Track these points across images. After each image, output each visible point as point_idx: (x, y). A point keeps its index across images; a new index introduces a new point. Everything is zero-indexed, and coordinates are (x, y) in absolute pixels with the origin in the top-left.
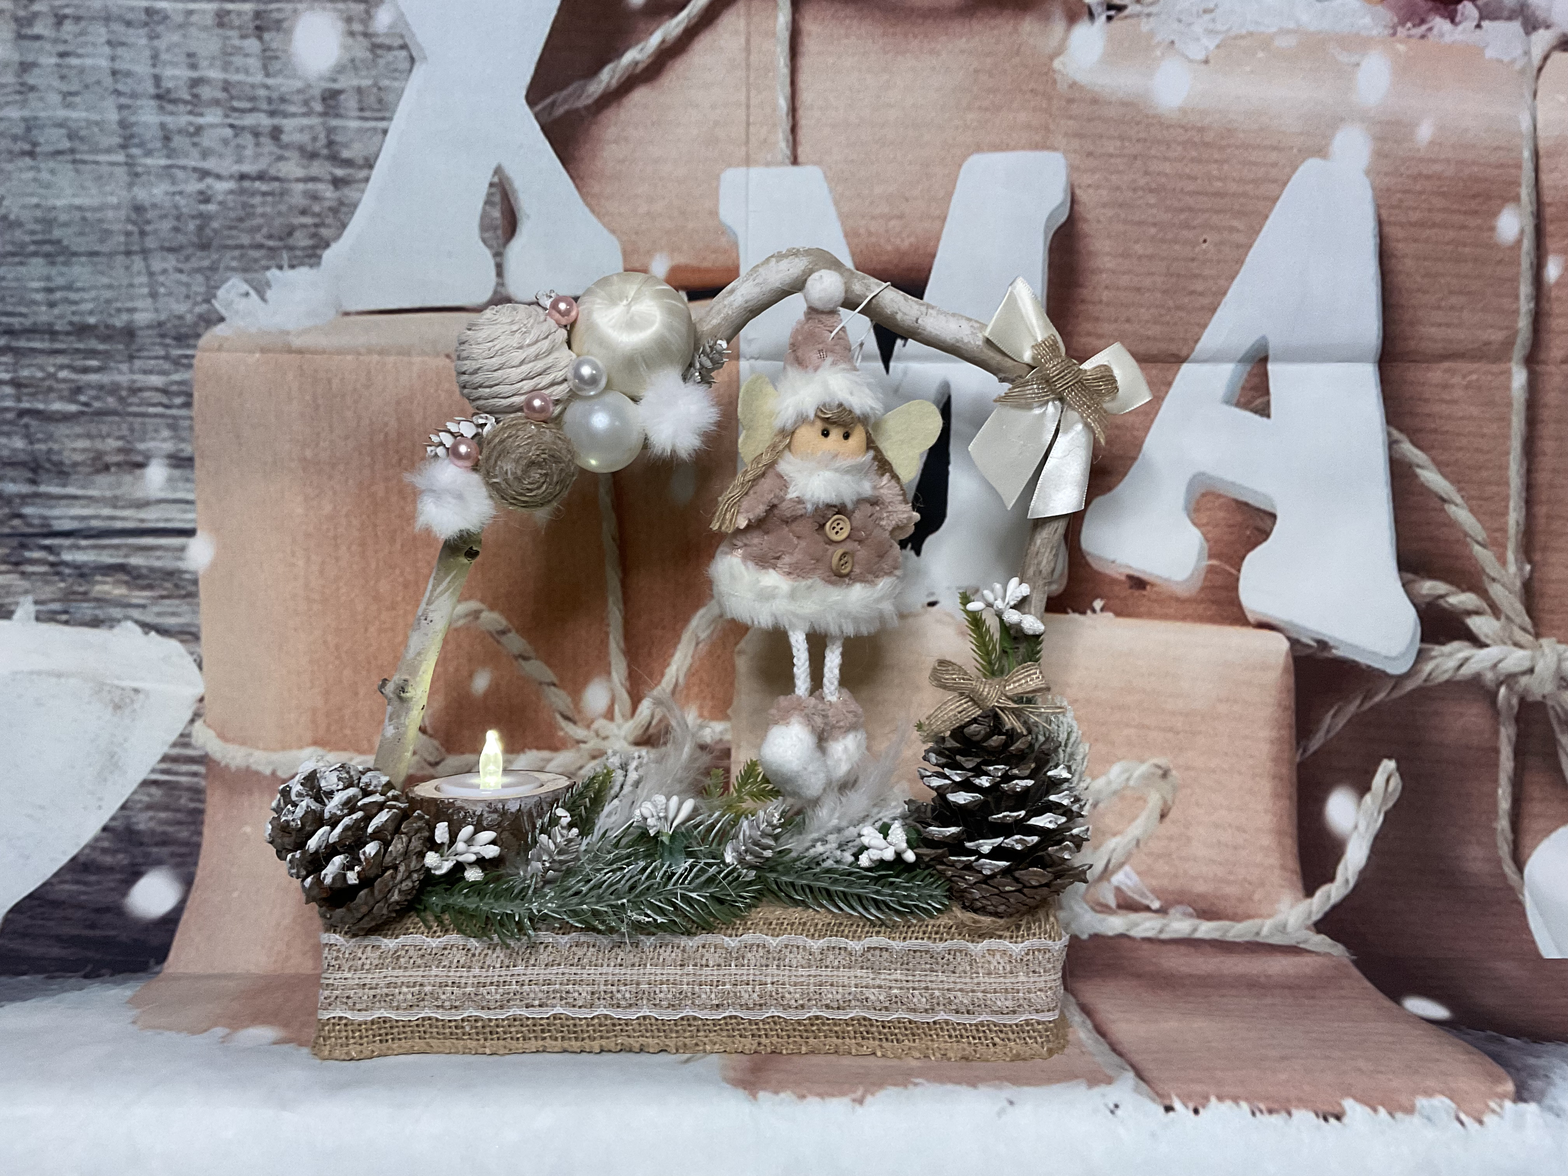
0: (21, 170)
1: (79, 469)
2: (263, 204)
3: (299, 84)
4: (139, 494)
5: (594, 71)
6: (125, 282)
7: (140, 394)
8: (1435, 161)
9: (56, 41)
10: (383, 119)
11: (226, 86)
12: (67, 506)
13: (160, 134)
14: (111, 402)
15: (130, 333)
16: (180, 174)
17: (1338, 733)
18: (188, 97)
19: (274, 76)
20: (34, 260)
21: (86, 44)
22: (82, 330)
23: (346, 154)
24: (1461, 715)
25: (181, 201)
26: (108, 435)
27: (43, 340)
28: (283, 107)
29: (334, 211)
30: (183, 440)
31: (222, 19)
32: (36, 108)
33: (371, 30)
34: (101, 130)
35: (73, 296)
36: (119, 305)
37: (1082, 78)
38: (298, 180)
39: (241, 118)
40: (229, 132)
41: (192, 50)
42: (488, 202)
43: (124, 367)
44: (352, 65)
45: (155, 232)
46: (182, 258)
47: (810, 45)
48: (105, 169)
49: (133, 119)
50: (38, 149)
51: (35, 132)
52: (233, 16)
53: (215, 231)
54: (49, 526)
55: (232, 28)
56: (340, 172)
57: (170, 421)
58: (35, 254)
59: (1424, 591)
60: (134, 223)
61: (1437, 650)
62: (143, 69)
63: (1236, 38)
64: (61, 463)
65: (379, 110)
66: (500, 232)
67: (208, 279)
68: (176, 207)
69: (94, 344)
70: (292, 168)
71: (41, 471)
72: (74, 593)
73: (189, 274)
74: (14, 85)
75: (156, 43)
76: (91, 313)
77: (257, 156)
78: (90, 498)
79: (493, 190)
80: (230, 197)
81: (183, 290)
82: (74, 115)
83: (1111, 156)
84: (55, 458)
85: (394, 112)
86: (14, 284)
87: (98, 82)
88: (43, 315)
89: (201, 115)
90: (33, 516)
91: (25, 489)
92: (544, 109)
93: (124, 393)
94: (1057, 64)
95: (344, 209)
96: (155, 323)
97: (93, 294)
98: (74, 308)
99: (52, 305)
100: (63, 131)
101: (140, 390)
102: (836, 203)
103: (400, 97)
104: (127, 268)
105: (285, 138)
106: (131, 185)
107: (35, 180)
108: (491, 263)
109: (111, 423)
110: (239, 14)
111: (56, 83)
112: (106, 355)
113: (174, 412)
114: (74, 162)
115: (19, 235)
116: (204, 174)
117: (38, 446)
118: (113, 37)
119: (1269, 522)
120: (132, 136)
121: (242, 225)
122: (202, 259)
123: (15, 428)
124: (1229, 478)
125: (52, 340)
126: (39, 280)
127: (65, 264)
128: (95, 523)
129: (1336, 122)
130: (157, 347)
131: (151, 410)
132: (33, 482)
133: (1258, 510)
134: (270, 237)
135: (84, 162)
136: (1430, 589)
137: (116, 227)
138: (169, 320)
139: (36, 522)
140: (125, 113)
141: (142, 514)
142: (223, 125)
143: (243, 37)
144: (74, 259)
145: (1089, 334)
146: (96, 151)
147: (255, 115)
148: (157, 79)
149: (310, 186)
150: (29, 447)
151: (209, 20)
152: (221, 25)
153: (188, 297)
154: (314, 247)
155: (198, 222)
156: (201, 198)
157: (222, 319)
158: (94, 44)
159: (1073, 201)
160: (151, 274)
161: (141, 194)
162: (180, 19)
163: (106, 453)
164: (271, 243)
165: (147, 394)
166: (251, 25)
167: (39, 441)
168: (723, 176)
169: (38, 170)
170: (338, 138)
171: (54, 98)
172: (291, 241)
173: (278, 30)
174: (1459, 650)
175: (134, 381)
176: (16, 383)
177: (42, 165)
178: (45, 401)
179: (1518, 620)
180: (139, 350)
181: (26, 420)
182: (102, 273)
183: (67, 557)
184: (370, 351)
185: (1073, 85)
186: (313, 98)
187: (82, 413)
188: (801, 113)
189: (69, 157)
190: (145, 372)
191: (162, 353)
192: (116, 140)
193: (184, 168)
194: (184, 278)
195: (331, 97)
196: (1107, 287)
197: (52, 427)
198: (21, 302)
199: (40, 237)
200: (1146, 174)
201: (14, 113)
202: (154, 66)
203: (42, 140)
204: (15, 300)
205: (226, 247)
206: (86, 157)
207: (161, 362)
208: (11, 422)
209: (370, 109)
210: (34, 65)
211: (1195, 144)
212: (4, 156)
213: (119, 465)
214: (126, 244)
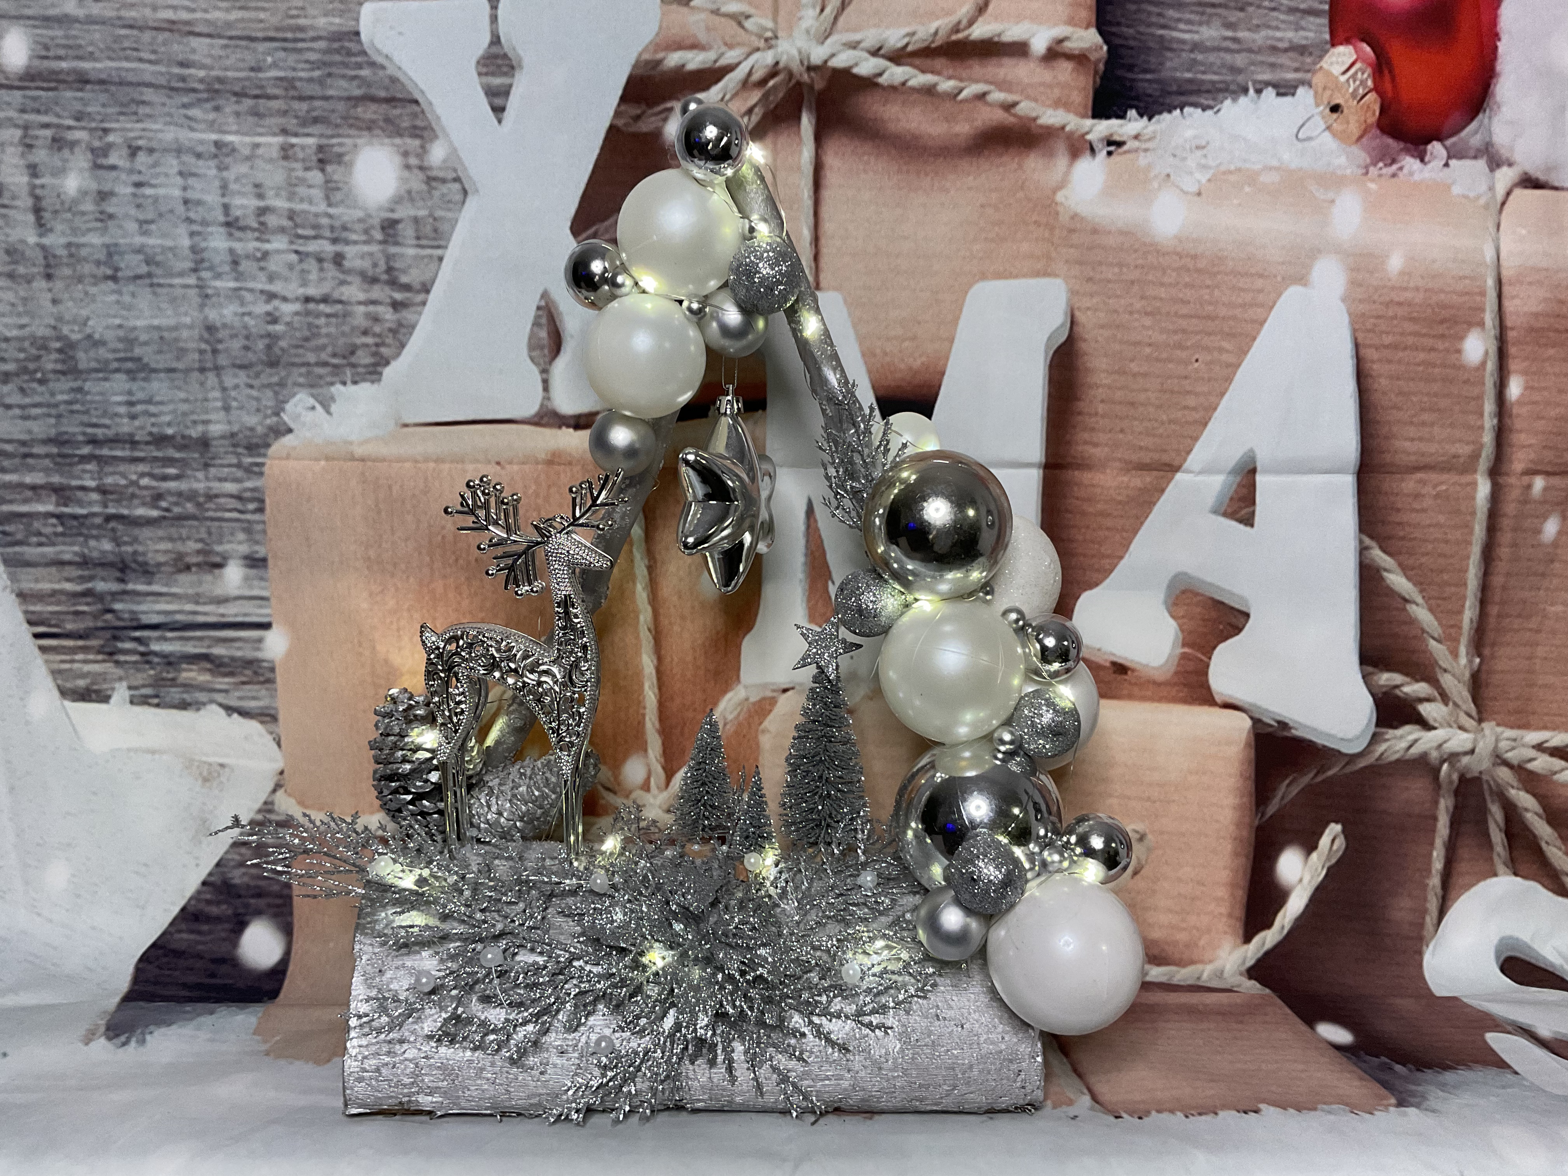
0: (104, 293)
1: (162, 568)
2: (327, 325)
3: (360, 214)
4: (219, 591)
6: (200, 396)
7: (214, 500)
8: (1405, 289)
9: (131, 171)
10: (439, 247)
11: (291, 215)
12: (153, 602)
13: (229, 258)
14: (190, 507)
15: (204, 443)
16: (248, 297)
17: (1292, 800)
18: (255, 225)
19: (336, 205)
20: (118, 376)
21: (158, 175)
22: (160, 440)
23: (404, 279)
24: (1407, 789)
25: (252, 323)
26: (189, 538)
27: (124, 449)
28: (345, 235)
29: (394, 332)
30: (257, 543)
31: (286, 153)
32: (114, 236)
33: (426, 164)
34: (175, 255)
35: (152, 409)
36: (195, 417)
37: (1084, 210)
38: (360, 303)
39: (305, 245)
40: (294, 257)
41: (258, 181)
42: (536, 324)
43: (200, 475)
44: (409, 196)
45: (227, 350)
46: (252, 374)
47: (832, 178)
48: (179, 292)
49: (204, 245)
50: (120, 274)
51: (116, 258)
52: (296, 149)
53: (282, 349)
54: (138, 620)
55: (296, 160)
56: (398, 296)
57: (245, 525)
58: (117, 370)
59: (1381, 682)
60: (207, 342)
61: (1390, 733)
62: (213, 198)
63: (1224, 173)
64: (146, 563)
65: (435, 239)
66: (546, 351)
67: (276, 393)
68: (246, 327)
69: (172, 453)
70: (354, 292)
71: (128, 571)
72: (163, 679)
73: (259, 390)
74: (93, 212)
75: (225, 174)
76: (169, 424)
77: (321, 280)
78: (174, 595)
79: (541, 312)
80: (296, 318)
81: (255, 403)
82: (151, 241)
83: (1109, 281)
84: (140, 559)
85: (449, 240)
86: (97, 398)
87: (171, 211)
88: (125, 427)
89: (268, 241)
90: (123, 611)
91: (115, 587)
93: (201, 500)
94: (1060, 197)
95: (403, 330)
96: (228, 434)
97: (171, 407)
98: (153, 420)
99: (133, 417)
100: (141, 257)
101: (217, 496)
102: (855, 326)
103: (453, 228)
104: (202, 384)
105: (347, 264)
106: (202, 307)
107: (118, 302)
108: (537, 378)
109: (191, 527)
110: (303, 148)
111: (133, 212)
112: (184, 464)
113: (248, 517)
114: (152, 285)
115: (102, 353)
116: (271, 296)
117: (124, 548)
118: (183, 169)
119: (1242, 620)
120: (203, 260)
121: (306, 344)
122: (271, 375)
123: (101, 531)
124: (1209, 579)
125: (133, 449)
126: (121, 394)
127: (145, 379)
128: (179, 617)
129: (1314, 253)
130: (230, 456)
131: (228, 515)
132: (122, 580)
133: (1232, 608)
134: (334, 355)
135: (160, 285)
136: (1386, 680)
137: (192, 345)
138: (240, 431)
139: (126, 616)
140: (197, 239)
141: (222, 610)
142: (288, 251)
143: (307, 169)
144: (154, 375)
145: (1086, 443)
146: (172, 275)
147: (320, 242)
148: (226, 207)
149: (371, 308)
150: (117, 550)
151: (275, 153)
152: (286, 158)
153: (258, 410)
154: (375, 365)
155: (266, 341)
156: (269, 319)
157: (290, 431)
158: (166, 175)
159: (1072, 323)
160: (224, 389)
161: (212, 315)
162: (246, 152)
163: (186, 554)
164: (335, 361)
165: (222, 500)
166: (314, 158)
167: (125, 543)
169: (119, 292)
170: (397, 265)
171: (132, 226)
172: (353, 360)
173: (339, 163)
174: (1410, 733)
175: (210, 488)
176: (102, 490)
177: (124, 289)
178: (129, 507)
179: (1464, 707)
180: (213, 458)
181: (112, 524)
182: (179, 388)
183: (155, 647)
184: (426, 460)
185: (1074, 216)
186: (372, 227)
187: (164, 518)
188: (823, 241)
189: (147, 281)
190: (220, 480)
191: (235, 461)
192: (188, 264)
193: (252, 291)
194: (254, 393)
195: (390, 226)
196: (1102, 401)
197: (136, 531)
198: (105, 414)
199: (122, 355)
200: (1142, 298)
201: (95, 239)
202: (223, 195)
203: (122, 265)
204: (99, 412)
205: (293, 364)
206: (162, 281)
207: (234, 470)
208: (99, 527)
209: (426, 238)
210: (112, 194)
211: (1188, 270)
212: (86, 281)
213: (198, 565)
214: (200, 361)
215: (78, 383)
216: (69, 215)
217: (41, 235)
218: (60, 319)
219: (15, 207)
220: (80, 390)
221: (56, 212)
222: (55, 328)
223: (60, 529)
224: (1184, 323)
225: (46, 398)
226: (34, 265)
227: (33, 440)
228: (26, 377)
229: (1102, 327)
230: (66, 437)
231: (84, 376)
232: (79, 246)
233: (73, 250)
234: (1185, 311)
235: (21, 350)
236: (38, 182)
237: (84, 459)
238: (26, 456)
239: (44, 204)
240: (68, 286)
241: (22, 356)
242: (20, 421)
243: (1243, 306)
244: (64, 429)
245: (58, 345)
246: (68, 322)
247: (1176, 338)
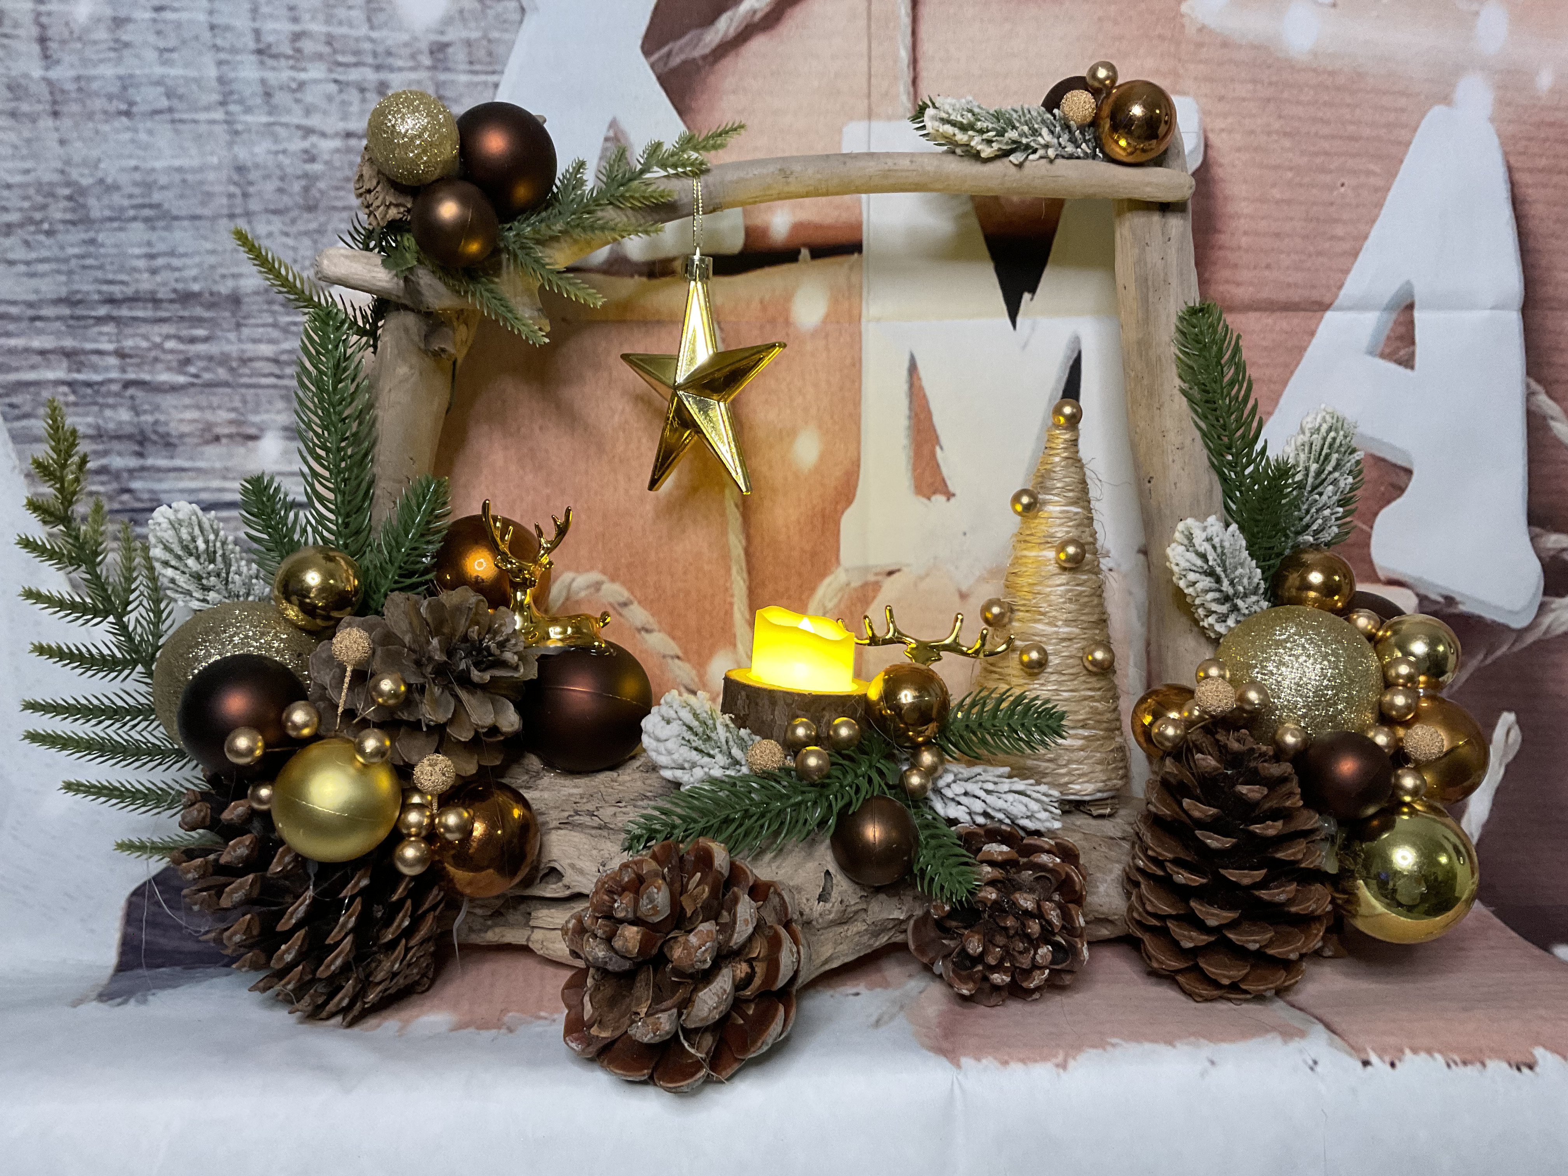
0: (117, 131)
1: (187, 440)
3: (405, 37)
4: (253, 467)
5: (710, 20)
7: (249, 364)
10: (494, 72)
11: (330, 40)
12: (176, 479)
13: (259, 89)
14: (222, 373)
15: (235, 300)
16: (282, 132)
17: (1460, 688)
18: (290, 52)
19: (380, 27)
20: (134, 225)
22: (186, 298)
25: (287, 161)
26: (219, 407)
27: (145, 309)
28: (390, 60)
32: (130, 65)
34: (199, 86)
35: (176, 262)
36: (223, 271)
37: (1212, 22)
39: (345, 73)
40: (333, 88)
41: (292, 3)
42: (604, 158)
43: (232, 336)
44: (460, 16)
45: (259, 193)
46: (288, 221)
48: (204, 128)
49: (232, 75)
50: (135, 109)
51: (131, 91)
53: (322, 192)
54: (158, 500)
57: (283, 391)
58: (134, 219)
59: (1550, 545)
60: (235, 184)
61: (1558, 602)
62: (242, 23)
64: (168, 434)
65: (490, 63)
67: (315, 242)
68: (280, 166)
69: (199, 311)
71: (147, 444)
73: (296, 238)
74: (106, 40)
76: (195, 279)
77: (363, 113)
78: (199, 471)
79: (609, 144)
80: (337, 156)
81: (291, 253)
82: (173, 72)
83: (1243, 99)
84: (161, 429)
85: (505, 65)
86: (112, 251)
87: (197, 38)
88: (146, 283)
89: (304, 70)
90: (142, 491)
91: (133, 462)
92: (660, 59)
93: (234, 364)
94: (1184, 8)
96: (262, 289)
97: (197, 259)
98: (177, 274)
99: (154, 272)
100: (160, 89)
101: (250, 360)
103: (510, 49)
106: (230, 144)
107: (133, 141)
109: (222, 394)
111: (152, 38)
112: (212, 322)
113: (285, 381)
114: (173, 121)
115: (117, 199)
116: (308, 132)
117: (144, 418)
119: (1405, 478)
120: (231, 93)
121: (348, 185)
122: (309, 221)
123: (119, 400)
125: (156, 309)
126: (140, 245)
127: (167, 228)
129: (1458, 70)
130: (265, 315)
131: (264, 381)
132: (140, 455)
133: (1394, 465)
135: (181, 121)
136: (1555, 542)
137: (218, 189)
139: (146, 496)
140: (225, 68)
142: (327, 81)
144: (176, 223)
146: (196, 110)
147: (360, 69)
148: (257, 33)
150: (136, 419)
155: (303, 182)
156: (305, 157)
159: (1207, 146)
161: (242, 154)
163: (216, 424)
165: (257, 364)
167: (145, 412)
168: (845, 130)
169: (136, 130)
170: (448, 93)
171: (151, 55)
175: (243, 351)
176: (121, 354)
177: (141, 126)
178: (151, 372)
180: (244, 318)
181: (131, 391)
182: (205, 238)
185: (1202, 29)
186: (420, 52)
187: (193, 385)
188: (922, 64)
189: (167, 117)
190: (255, 341)
191: (270, 320)
192: (215, 97)
193: (286, 125)
194: (290, 242)
195: (439, 50)
196: (1245, 233)
197: (159, 399)
198: (122, 269)
199: (139, 201)
200: (1280, 117)
201: (108, 71)
202: (254, 19)
203: (138, 99)
204: (115, 267)
205: (334, 208)
206: (185, 116)
207: (270, 329)
208: (117, 395)
209: (480, 62)
210: (128, 20)
211: (1327, 87)
212: (99, 116)
213: (230, 436)
214: (230, 206)
215: (91, 234)
216: (79, 46)
217: (47, 68)
218: (68, 162)
219: (17, 37)
220: (92, 242)
221: (63, 42)
222: (62, 172)
223: (72, 398)
224: (1326, 145)
225: (56, 252)
226: (39, 102)
227: (41, 301)
228: (32, 228)
229: (1239, 150)
230: (79, 297)
231: (97, 226)
232: (90, 79)
233: (83, 83)
234: (1326, 130)
235: (26, 198)
236: (42, 8)
237: (100, 320)
238: (34, 319)
239: (50, 33)
240: (76, 125)
241: (26, 204)
242: (25, 279)
243: (1389, 126)
244: (76, 287)
245: (67, 192)
246: (78, 165)
247: (1319, 160)
